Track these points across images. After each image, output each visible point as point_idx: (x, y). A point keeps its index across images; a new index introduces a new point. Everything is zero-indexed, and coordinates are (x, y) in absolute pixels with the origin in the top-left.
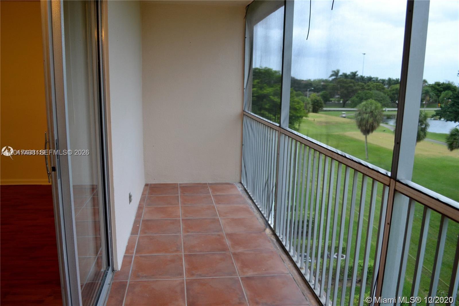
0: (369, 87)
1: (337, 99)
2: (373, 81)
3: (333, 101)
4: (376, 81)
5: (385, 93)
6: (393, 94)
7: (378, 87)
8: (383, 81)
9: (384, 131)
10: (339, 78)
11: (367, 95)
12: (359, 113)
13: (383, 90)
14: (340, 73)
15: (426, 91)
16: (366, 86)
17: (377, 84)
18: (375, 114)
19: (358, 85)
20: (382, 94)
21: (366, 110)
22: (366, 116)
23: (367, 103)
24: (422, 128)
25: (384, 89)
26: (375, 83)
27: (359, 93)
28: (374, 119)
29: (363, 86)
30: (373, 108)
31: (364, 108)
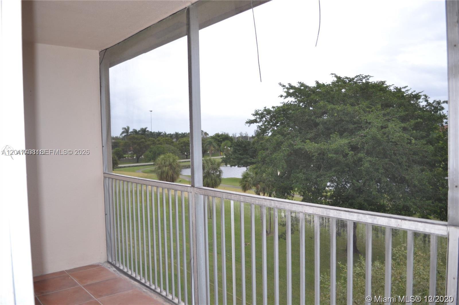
0: (160, 142)
1: (130, 155)
2: (162, 135)
3: (126, 158)
4: (165, 136)
5: (174, 146)
6: (182, 147)
7: (167, 141)
8: (171, 136)
9: (180, 181)
10: (130, 135)
11: (160, 149)
12: (159, 167)
13: (172, 144)
14: (131, 130)
15: (209, 142)
16: (157, 141)
17: (167, 138)
18: (174, 166)
19: (149, 140)
20: (173, 148)
21: (165, 163)
22: (166, 169)
23: (165, 157)
24: (217, 174)
25: (173, 142)
26: (164, 138)
27: (151, 148)
28: (173, 171)
29: (154, 141)
30: (171, 160)
31: (163, 161)
